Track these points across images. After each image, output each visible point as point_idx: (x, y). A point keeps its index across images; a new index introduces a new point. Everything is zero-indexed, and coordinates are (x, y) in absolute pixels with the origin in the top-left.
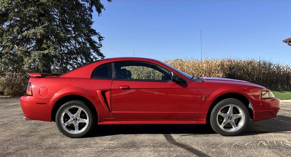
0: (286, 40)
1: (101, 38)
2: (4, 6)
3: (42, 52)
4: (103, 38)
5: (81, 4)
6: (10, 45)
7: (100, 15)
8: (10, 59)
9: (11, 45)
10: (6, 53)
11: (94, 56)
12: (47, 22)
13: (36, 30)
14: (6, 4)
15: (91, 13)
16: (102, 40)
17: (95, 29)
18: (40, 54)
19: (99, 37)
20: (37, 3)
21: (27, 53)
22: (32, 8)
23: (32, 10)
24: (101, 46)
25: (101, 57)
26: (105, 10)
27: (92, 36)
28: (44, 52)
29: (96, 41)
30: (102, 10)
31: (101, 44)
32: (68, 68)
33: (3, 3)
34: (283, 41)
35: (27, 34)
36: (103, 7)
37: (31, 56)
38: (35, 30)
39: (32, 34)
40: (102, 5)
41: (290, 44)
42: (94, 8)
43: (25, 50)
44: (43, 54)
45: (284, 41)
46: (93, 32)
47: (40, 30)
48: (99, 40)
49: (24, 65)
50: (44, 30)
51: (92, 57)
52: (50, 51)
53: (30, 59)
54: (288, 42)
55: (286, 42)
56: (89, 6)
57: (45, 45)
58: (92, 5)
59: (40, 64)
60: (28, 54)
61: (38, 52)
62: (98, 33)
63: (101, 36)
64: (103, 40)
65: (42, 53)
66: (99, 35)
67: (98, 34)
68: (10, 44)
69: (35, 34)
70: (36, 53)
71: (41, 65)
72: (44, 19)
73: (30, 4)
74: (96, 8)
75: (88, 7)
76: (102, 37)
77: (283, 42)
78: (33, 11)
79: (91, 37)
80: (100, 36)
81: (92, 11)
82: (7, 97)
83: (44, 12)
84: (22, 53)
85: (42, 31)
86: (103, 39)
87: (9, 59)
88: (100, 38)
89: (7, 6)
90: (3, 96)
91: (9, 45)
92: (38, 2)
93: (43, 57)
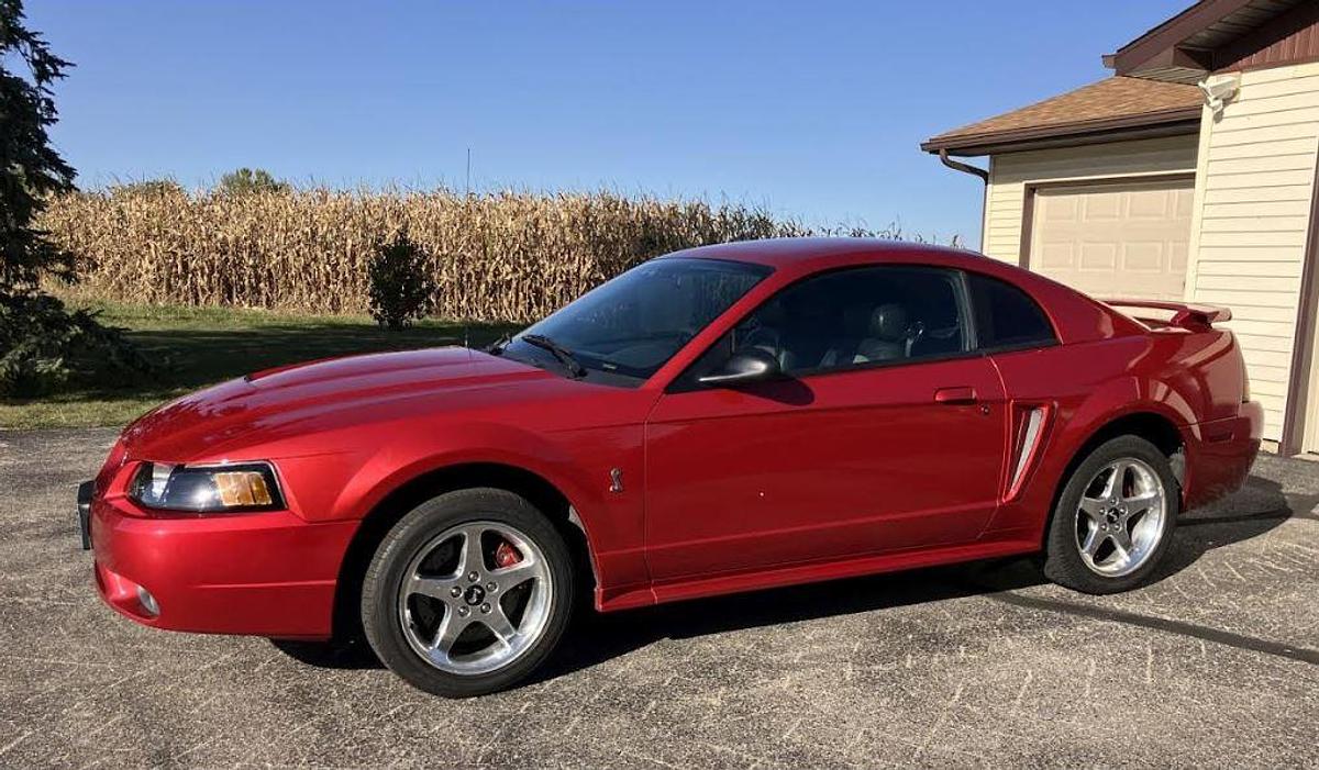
1: (48, 67)
4: (63, 64)
19: (37, 56)
34: (922, 145)
45: (924, 147)
48: (37, 74)
54: (943, 151)
55: (936, 152)
63: (50, 53)
64: (62, 76)
66: (41, 46)
76: (54, 61)
77: (923, 150)
80: (42, 52)
86: (61, 70)
88: (46, 66)
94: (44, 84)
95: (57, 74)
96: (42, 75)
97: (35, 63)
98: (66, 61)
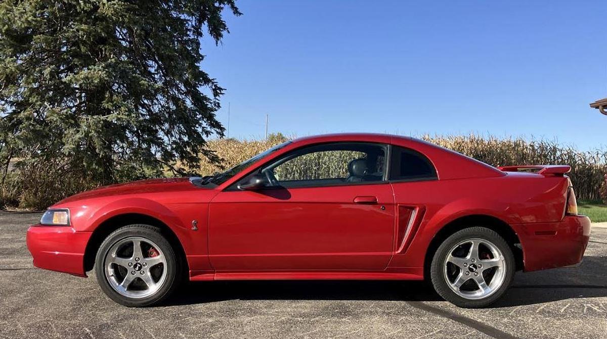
0: (597, 102)
1: (218, 91)
2: (26, 19)
3: (102, 118)
4: (222, 90)
5: (182, 20)
6: (37, 101)
7: (219, 42)
8: (36, 130)
9: (39, 103)
10: (28, 119)
11: (203, 128)
12: (112, 56)
13: (90, 73)
14: (30, 16)
15: (197, 37)
16: (220, 95)
17: (206, 72)
18: (99, 122)
19: (214, 87)
20: (93, 17)
21: (72, 120)
22: (84, 27)
23: (83, 30)
24: (219, 106)
25: (217, 130)
26: (229, 32)
27: (200, 85)
28: (107, 118)
29: (208, 97)
30: (224, 33)
31: (218, 103)
32: (153, 153)
33: (23, 13)
34: (590, 104)
35: (73, 80)
36: (224, 27)
37: (79, 126)
38: (89, 71)
39: (82, 79)
40: (222, 21)
41: (605, 110)
42: (205, 28)
43: (67, 112)
44: (105, 121)
45: (592, 105)
46: (201, 79)
47: (100, 72)
48: (214, 94)
49: (64, 144)
50: (107, 72)
51: (200, 130)
52: (119, 116)
53: (78, 131)
54: (601, 107)
55: (597, 107)
56: (196, 24)
57: (107, 103)
58: (200, 22)
59: (98, 143)
60: (73, 122)
61: (95, 117)
62: (213, 79)
63: (218, 86)
64: (223, 94)
65: (103, 120)
66: (215, 84)
67: (213, 83)
68: (36, 99)
69: (89, 80)
70: (92, 119)
71: (101, 145)
72: (106, 49)
73: (78, 18)
74: (209, 28)
75: (193, 26)
76: (220, 89)
77: (591, 107)
78: (86, 32)
79: (197, 88)
81: (200, 34)
82: (25, 210)
83: (106, 35)
84: (61, 119)
85: (103, 74)
86: (222, 92)
87: (34, 131)
88: (217, 91)
89: (33, 20)
90: (17, 210)
91: (34, 101)
92: (94, 14)
93: (104, 128)
94: (217, 97)
95: (221, 94)
96: (216, 94)
97: (213, 90)
98: (223, 88)
